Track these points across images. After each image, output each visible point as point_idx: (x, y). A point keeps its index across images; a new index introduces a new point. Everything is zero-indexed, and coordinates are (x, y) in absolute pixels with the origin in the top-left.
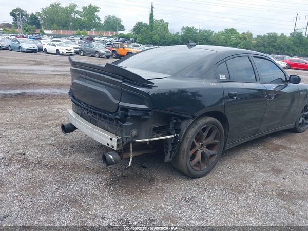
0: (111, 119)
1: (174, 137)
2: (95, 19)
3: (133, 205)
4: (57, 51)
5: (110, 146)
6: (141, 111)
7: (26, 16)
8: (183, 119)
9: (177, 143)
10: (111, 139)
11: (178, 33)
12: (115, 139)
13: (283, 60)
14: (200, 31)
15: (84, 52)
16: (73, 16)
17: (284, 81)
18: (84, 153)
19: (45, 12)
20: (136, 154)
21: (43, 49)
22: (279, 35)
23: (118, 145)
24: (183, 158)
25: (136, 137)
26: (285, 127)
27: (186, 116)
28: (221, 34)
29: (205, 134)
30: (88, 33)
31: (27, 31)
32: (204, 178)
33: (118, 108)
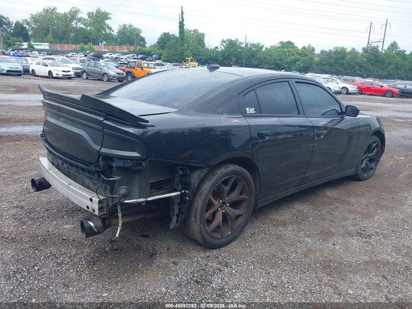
0: (90, 172)
1: (182, 194)
2: (104, 29)
3: (122, 291)
4: (50, 72)
5: (90, 210)
6: (132, 160)
7: (9, 24)
8: (193, 169)
9: (185, 202)
10: (91, 200)
11: (217, 48)
12: (96, 200)
13: (353, 82)
14: (247, 45)
15: (88, 75)
16: (74, 25)
17: (339, 114)
18: (63, 217)
19: (35, 19)
20: (128, 220)
21: (30, 70)
22: (349, 50)
23: (100, 209)
24: (196, 222)
25: (126, 196)
26: (343, 174)
27: (197, 165)
28: (273, 49)
29: (227, 188)
30: (96, 47)
31: (9, 45)
32: (227, 248)
33: (99, 158)
